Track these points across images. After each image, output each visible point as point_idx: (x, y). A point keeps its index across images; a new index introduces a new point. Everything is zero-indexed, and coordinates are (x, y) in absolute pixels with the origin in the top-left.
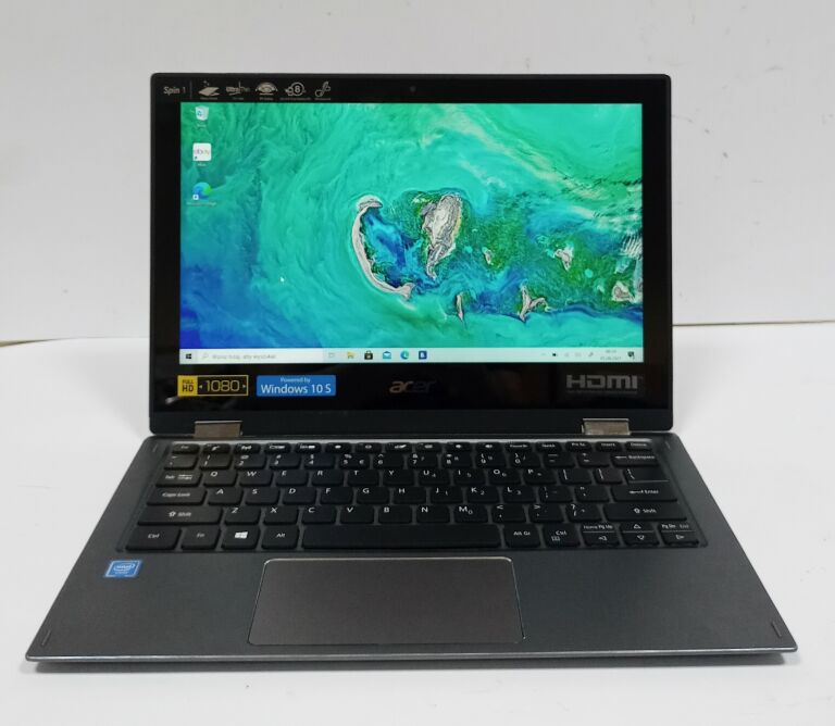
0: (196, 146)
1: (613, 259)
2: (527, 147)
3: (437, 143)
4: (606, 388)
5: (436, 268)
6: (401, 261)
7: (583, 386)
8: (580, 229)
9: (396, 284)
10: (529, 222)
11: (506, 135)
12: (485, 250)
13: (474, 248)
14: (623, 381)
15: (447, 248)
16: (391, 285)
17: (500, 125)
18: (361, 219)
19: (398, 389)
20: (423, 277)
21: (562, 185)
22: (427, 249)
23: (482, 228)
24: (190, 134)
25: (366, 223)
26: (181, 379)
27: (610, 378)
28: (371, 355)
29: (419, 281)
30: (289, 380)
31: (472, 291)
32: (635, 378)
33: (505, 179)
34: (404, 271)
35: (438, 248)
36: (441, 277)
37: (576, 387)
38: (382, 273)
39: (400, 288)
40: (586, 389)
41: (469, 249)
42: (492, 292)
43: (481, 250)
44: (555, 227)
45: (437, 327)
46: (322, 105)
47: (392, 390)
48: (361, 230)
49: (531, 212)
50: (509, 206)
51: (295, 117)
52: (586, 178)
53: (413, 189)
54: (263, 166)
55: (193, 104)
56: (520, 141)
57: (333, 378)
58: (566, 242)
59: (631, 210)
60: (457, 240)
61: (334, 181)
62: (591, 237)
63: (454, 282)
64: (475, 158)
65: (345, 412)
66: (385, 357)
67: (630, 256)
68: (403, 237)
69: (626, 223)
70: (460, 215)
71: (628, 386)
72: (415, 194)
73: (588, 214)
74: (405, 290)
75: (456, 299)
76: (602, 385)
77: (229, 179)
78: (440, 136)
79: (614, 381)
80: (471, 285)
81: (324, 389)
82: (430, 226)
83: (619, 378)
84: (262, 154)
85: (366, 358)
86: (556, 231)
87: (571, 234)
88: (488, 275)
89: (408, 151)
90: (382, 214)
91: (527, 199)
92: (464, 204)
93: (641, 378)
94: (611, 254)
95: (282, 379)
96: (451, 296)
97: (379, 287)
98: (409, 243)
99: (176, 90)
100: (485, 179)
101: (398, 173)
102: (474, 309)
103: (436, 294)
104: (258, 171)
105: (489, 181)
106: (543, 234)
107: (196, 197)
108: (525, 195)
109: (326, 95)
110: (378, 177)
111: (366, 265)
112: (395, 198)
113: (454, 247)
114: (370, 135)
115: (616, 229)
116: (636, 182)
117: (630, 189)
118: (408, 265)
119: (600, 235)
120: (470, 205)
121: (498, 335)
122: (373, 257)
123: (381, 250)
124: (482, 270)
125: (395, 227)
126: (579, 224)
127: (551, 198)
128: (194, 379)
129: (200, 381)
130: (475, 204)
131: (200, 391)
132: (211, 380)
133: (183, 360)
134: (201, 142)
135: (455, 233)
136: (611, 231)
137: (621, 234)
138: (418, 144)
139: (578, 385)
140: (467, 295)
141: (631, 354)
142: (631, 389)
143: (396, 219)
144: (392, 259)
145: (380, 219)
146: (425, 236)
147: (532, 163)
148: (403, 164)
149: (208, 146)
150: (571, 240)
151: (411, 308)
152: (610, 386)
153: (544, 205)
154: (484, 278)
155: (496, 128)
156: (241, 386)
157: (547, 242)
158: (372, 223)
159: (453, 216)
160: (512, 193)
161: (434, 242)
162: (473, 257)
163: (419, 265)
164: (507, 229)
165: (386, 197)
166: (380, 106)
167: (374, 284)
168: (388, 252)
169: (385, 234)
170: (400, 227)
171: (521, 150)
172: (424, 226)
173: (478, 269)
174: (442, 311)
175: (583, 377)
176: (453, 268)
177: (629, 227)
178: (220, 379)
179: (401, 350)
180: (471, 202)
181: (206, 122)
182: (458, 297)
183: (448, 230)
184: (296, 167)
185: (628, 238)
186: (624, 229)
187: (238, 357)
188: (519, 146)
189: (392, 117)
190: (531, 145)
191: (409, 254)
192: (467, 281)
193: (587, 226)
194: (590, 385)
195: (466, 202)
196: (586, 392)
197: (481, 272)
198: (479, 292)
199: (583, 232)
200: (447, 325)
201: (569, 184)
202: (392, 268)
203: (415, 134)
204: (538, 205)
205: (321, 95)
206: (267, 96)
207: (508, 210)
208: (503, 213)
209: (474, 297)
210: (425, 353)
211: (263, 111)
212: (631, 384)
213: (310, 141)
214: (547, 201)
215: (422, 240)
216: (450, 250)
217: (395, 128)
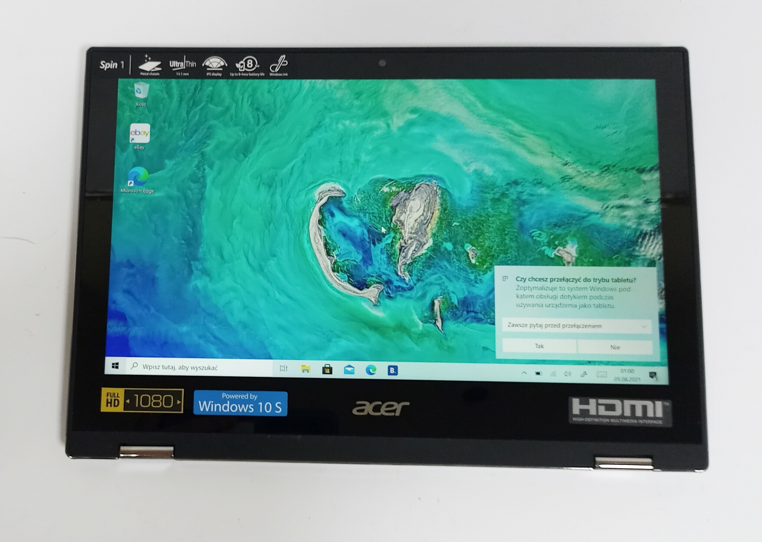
0: (134, 127)
1: (627, 259)
2: (517, 128)
3: (411, 124)
4: (622, 416)
5: (410, 267)
6: (368, 259)
7: (593, 412)
8: (585, 223)
9: (362, 285)
10: (521, 215)
11: (493, 115)
12: (468, 247)
13: (454, 244)
14: (645, 408)
15: (422, 245)
16: (354, 286)
17: (486, 104)
18: (320, 210)
19: (363, 411)
20: (394, 277)
21: (559, 172)
22: (397, 246)
23: (464, 222)
24: (127, 113)
25: (326, 214)
26: (105, 391)
27: (628, 403)
28: (331, 369)
29: (389, 283)
30: (232, 397)
31: (452, 294)
32: (659, 404)
33: (492, 164)
34: (370, 270)
35: (411, 244)
36: (415, 278)
37: (585, 413)
38: (345, 272)
39: (365, 290)
40: (598, 416)
41: (449, 246)
42: (478, 297)
43: (463, 246)
44: (554, 220)
45: (411, 337)
46: (277, 81)
47: (355, 412)
48: (321, 222)
49: (524, 203)
50: (497, 196)
51: (246, 95)
52: (590, 164)
53: (381, 176)
54: (208, 150)
55: (132, 80)
56: (510, 121)
57: (284, 395)
58: (568, 238)
59: (647, 202)
60: (434, 235)
61: (289, 166)
62: (599, 233)
63: (431, 284)
64: (456, 140)
65: (299, 437)
66: (346, 372)
67: (648, 256)
68: (369, 231)
69: (641, 217)
70: (438, 207)
71: (650, 414)
72: (384, 182)
73: (594, 206)
74: (372, 292)
75: (433, 304)
76: (618, 412)
77: (169, 163)
78: (414, 116)
79: (633, 408)
80: (451, 288)
81: (274, 408)
82: (402, 218)
83: (639, 404)
84: (208, 137)
85: (324, 373)
86: (555, 225)
87: (573, 229)
88: (472, 277)
89: (376, 133)
90: (345, 205)
91: (519, 188)
92: (442, 194)
93: (667, 404)
94: (624, 253)
95: (224, 395)
96: (428, 301)
97: (341, 289)
98: (376, 238)
99: (113, 65)
100: (467, 164)
101: (364, 158)
102: (455, 317)
103: (409, 298)
104: (203, 154)
105: (473, 167)
106: (540, 229)
107: (131, 183)
108: (516, 183)
109: (282, 70)
110: (341, 162)
111: (325, 263)
112: (359, 187)
113: (430, 243)
114: (333, 115)
115: (629, 224)
116: (651, 169)
117: (645, 177)
118: (375, 263)
119: (608, 229)
120: (450, 195)
121: (485, 348)
122: (334, 253)
123: (343, 245)
124: (466, 271)
125: (361, 220)
126: (584, 217)
127: (549, 187)
128: (120, 392)
129: (127, 395)
130: (456, 194)
131: (126, 406)
132: (140, 393)
133: (109, 370)
134: (139, 122)
135: (432, 227)
136: (623, 227)
137: (636, 230)
138: (388, 125)
139: (588, 411)
140: (447, 300)
141: (653, 375)
142: (655, 418)
143: (361, 210)
144: (358, 257)
145: (342, 210)
146: (395, 230)
147: (524, 146)
148: (370, 147)
149: (146, 127)
150: (574, 236)
151: (378, 314)
152: (628, 413)
153: (541, 195)
154: (468, 281)
155: (480, 106)
156: (175, 402)
157: (544, 238)
158: (332, 215)
159: (429, 206)
160: (500, 181)
161: (406, 236)
162: (453, 256)
163: (389, 263)
164: (495, 223)
165: (350, 185)
166: (344, 83)
167: (335, 285)
168: (352, 248)
169: (349, 228)
170: (366, 220)
171: (511, 132)
172: (394, 218)
173: (460, 269)
174: (416, 318)
175: (593, 401)
176: (429, 267)
177: (645, 221)
178: (151, 393)
179: (367, 364)
180: (451, 191)
181: (145, 100)
182: (436, 302)
183: (424, 223)
184: (246, 150)
185: (644, 235)
186: (639, 224)
187: (173, 368)
188: (510, 127)
189: (358, 95)
190: (523, 125)
191: (376, 251)
192: (447, 283)
193: (593, 219)
194: (602, 411)
195: (445, 191)
196: (596, 420)
197: (463, 274)
198: (461, 296)
199: (589, 227)
200: (423, 335)
201: (569, 171)
202: (356, 267)
203: (385, 114)
204: (532, 195)
205: (277, 70)
206: (216, 72)
207: (496, 201)
208: (489, 203)
209: (456, 303)
210: (396, 368)
211: (211, 88)
212: (655, 412)
213: (263, 121)
214: (543, 191)
215: (392, 234)
216: (426, 247)
217: (361, 107)
